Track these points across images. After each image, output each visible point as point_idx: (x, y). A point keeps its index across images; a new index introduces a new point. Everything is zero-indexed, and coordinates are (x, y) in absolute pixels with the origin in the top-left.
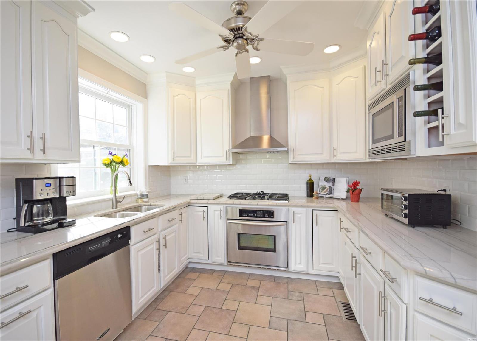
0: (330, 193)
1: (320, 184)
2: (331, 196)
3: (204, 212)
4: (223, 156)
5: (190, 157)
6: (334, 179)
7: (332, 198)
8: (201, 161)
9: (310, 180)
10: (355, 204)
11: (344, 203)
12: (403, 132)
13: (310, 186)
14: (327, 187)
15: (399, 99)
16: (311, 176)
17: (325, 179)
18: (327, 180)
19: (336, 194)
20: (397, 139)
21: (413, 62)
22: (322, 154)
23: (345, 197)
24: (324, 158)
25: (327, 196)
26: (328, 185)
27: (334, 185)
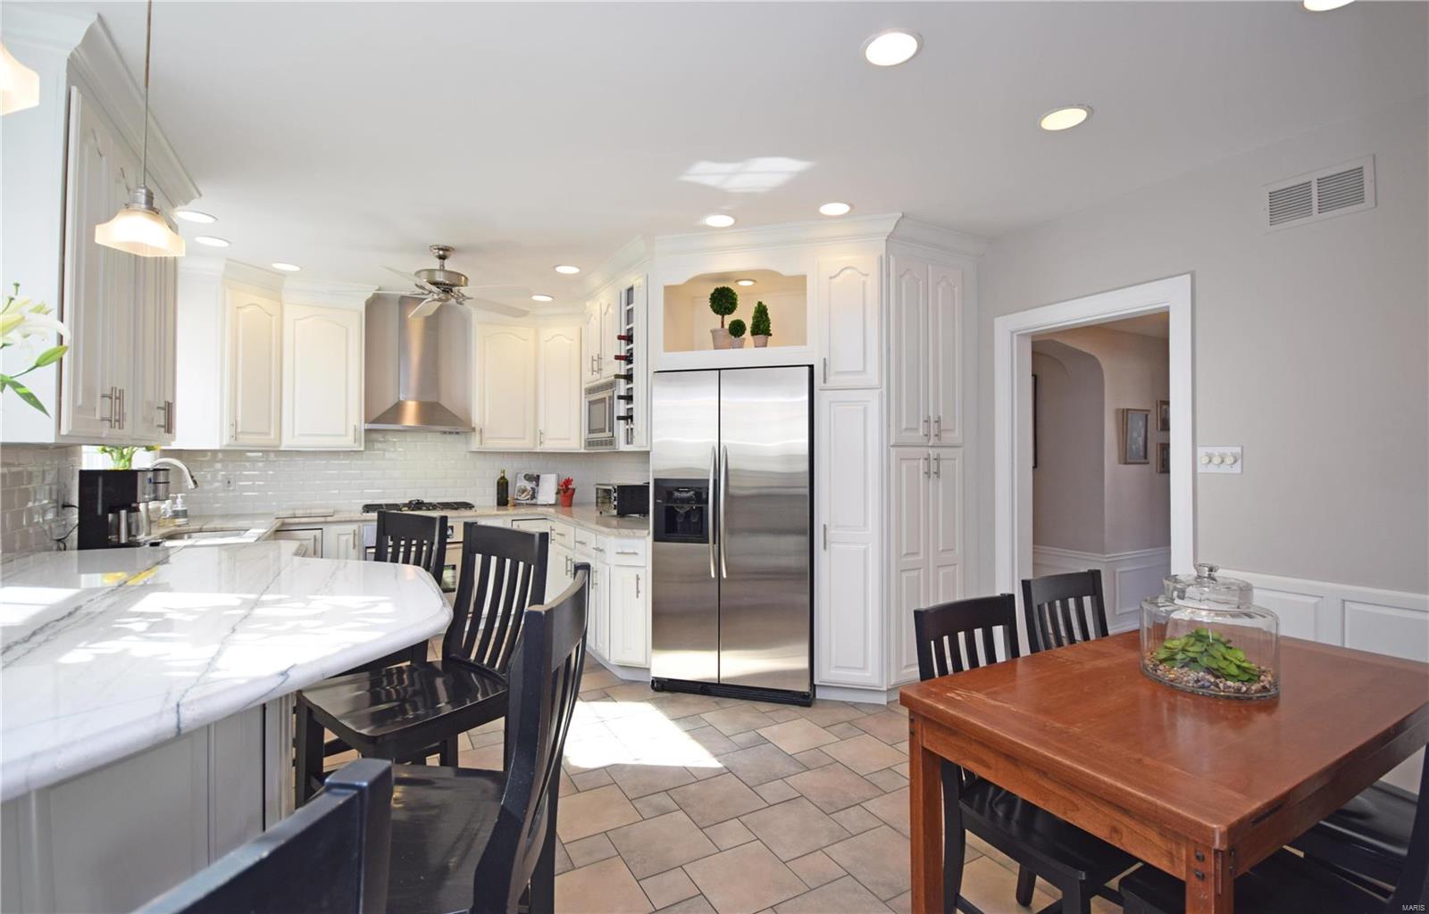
0: (533, 497)
1: (519, 484)
2: (533, 501)
3: (315, 540)
4: (346, 435)
5: (268, 434)
6: (538, 476)
7: (535, 505)
8: (287, 443)
9: (503, 478)
10: (567, 509)
11: (552, 510)
12: (611, 429)
13: (503, 486)
14: (529, 488)
15: (610, 397)
16: (504, 472)
17: (525, 477)
18: (529, 478)
19: (541, 499)
20: (607, 434)
21: (617, 376)
22: (523, 438)
23: (553, 502)
24: (525, 444)
25: (528, 502)
26: (529, 485)
27: (538, 485)
